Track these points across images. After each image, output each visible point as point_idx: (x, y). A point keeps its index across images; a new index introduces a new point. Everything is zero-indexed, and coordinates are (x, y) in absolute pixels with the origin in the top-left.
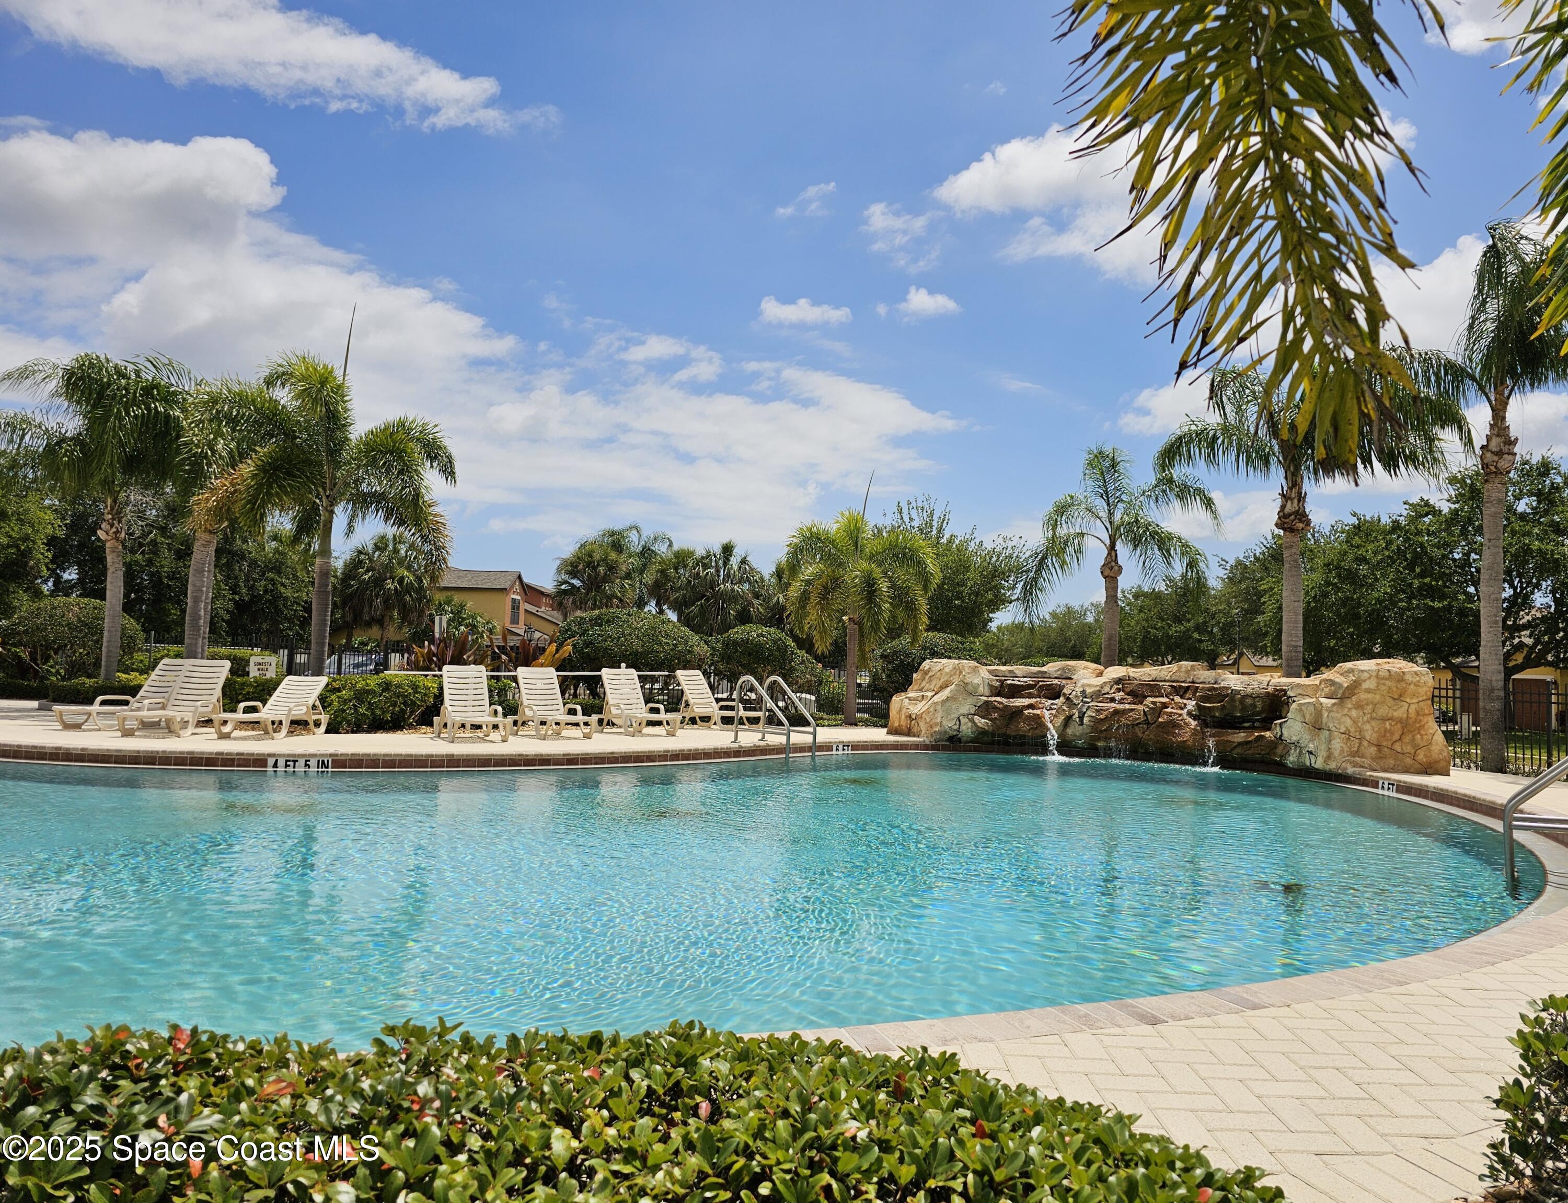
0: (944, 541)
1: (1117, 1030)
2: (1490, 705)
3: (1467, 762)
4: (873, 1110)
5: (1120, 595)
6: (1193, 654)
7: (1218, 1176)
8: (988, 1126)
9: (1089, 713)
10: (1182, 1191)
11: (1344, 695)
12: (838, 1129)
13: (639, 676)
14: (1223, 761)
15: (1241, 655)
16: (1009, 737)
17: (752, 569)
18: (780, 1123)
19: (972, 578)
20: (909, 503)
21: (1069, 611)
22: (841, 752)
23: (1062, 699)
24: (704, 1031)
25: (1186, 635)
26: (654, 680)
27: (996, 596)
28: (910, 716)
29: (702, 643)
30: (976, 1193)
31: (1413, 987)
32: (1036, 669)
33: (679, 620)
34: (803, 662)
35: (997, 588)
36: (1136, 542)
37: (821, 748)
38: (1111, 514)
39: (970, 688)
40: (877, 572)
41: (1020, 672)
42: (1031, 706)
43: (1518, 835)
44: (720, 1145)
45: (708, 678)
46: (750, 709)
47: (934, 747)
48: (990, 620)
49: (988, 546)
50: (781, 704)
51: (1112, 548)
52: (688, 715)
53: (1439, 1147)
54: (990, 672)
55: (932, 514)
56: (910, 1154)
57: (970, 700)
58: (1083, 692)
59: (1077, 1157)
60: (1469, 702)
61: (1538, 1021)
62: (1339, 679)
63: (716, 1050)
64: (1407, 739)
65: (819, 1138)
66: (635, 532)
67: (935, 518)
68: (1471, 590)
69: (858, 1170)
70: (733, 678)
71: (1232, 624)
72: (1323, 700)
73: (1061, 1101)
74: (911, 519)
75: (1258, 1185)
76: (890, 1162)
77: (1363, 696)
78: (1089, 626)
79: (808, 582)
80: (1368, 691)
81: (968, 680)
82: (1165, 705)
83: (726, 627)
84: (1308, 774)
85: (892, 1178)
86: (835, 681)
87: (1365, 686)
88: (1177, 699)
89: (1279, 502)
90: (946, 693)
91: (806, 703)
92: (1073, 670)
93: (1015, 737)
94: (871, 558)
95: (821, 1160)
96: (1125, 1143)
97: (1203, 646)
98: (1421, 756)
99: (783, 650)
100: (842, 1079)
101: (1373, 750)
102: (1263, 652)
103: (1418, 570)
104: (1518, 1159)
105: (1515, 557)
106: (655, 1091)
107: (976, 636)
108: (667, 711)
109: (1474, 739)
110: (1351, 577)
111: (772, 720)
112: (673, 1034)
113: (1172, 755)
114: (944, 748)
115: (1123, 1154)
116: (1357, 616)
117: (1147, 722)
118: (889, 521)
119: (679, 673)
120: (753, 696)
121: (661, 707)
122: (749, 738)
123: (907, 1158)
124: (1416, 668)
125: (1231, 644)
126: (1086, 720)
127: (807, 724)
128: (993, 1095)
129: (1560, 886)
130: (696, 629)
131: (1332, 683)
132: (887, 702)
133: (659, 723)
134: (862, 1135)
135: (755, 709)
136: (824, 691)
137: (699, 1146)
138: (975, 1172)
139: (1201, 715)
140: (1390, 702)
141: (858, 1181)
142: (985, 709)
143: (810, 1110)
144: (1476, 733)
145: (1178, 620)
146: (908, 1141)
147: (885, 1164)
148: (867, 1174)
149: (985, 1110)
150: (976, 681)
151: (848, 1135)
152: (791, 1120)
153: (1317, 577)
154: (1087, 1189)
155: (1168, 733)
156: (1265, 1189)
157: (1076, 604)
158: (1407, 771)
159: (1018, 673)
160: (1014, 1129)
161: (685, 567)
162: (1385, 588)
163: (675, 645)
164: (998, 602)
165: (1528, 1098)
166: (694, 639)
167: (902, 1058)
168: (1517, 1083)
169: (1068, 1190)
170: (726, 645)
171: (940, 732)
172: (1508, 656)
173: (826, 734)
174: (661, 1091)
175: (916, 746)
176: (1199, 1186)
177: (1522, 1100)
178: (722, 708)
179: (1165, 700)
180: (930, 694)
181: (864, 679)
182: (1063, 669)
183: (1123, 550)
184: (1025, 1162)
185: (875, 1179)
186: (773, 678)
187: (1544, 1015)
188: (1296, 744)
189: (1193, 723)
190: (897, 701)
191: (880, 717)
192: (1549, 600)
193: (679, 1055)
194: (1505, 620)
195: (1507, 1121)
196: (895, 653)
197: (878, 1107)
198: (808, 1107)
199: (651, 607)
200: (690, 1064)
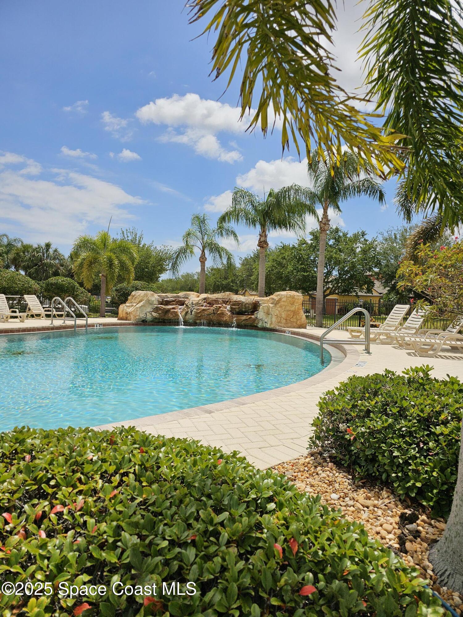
0: (141, 246)
1: (198, 417)
2: (319, 306)
3: (311, 324)
4: (100, 449)
5: (206, 269)
6: (231, 290)
7: (225, 455)
8: (145, 449)
9: (194, 310)
10: (212, 461)
11: (276, 303)
12: (85, 457)
13: (6, 298)
14: (238, 326)
15: (246, 291)
16: (165, 320)
17: (60, 254)
18: (60, 458)
19: (152, 261)
20: (127, 230)
21: (188, 275)
22: (98, 327)
23: (185, 306)
24: (29, 429)
25: (228, 284)
26: (13, 299)
27: (161, 268)
28: (127, 313)
29: (36, 284)
30: (139, 472)
31: (292, 394)
32: (176, 295)
33: (26, 274)
34: (82, 293)
35: (161, 265)
36: (211, 250)
37: (89, 326)
38: (203, 239)
39: (151, 302)
40: (113, 257)
41: (170, 296)
42: (173, 308)
43: (325, 346)
44: (33, 469)
45: (40, 299)
46: (59, 311)
47: (136, 324)
48: (159, 277)
49: (159, 248)
50: (73, 309)
51: (203, 251)
52: (30, 314)
53: (295, 441)
54: (159, 296)
55: (136, 235)
56: (114, 462)
57: (151, 306)
58: (192, 303)
59: (177, 456)
60: (313, 306)
61: (325, 399)
62: (275, 298)
63: (34, 436)
64: (295, 317)
65: (77, 461)
66: (5, 237)
67: (137, 236)
68: (316, 269)
69: (92, 470)
70: (50, 299)
71: (243, 280)
72: (270, 305)
73: (173, 438)
74: (128, 236)
75: (238, 456)
76: (105, 466)
77: (282, 303)
78: (195, 280)
79: (84, 259)
80: (284, 301)
81: (150, 299)
82: (220, 307)
83: (47, 277)
84: (265, 329)
85: (106, 472)
86: (96, 301)
87: (283, 300)
88: (224, 305)
89: (259, 237)
90: (141, 304)
91: (84, 309)
92: (189, 295)
93: (167, 320)
94: (111, 251)
95: (78, 469)
96: (194, 449)
97: (234, 288)
98: (298, 323)
99: (73, 288)
100: (88, 440)
101: (284, 321)
102: (253, 290)
103: (300, 262)
104: (317, 442)
105: (328, 259)
106: (5, 454)
107: (154, 283)
108: (20, 312)
109: (314, 318)
110: (280, 264)
111: (68, 315)
112: (15, 432)
113: (222, 324)
114: (140, 325)
115: (193, 453)
116: (282, 278)
117: (214, 314)
118: (119, 237)
119: (25, 296)
120: (60, 306)
121: (17, 310)
122: (58, 322)
123: (112, 464)
124: (298, 294)
125: (243, 287)
126: (193, 313)
127: (84, 317)
128: (147, 438)
129: (335, 361)
130: (34, 278)
131: (273, 299)
132: (118, 307)
133: (16, 317)
134: (95, 458)
135: (61, 311)
136: (92, 304)
137: (24, 471)
138: (139, 465)
139: (232, 311)
140: (290, 305)
141: (93, 475)
142: (156, 310)
143: (73, 452)
144: (315, 316)
145: (226, 278)
146: (113, 458)
147: (103, 467)
148: (96, 472)
149: (144, 444)
150: (153, 299)
151: (89, 459)
152: (65, 456)
153: (270, 264)
154: (179, 464)
155: (221, 317)
156: (240, 458)
157: (190, 272)
158: (294, 328)
159: (169, 296)
160: (155, 449)
161: (28, 252)
162: (290, 268)
163: (23, 285)
164: (162, 270)
165: (321, 422)
166: (32, 282)
167: (114, 431)
168: (318, 418)
169: (172, 466)
170: (48, 285)
171: (139, 319)
172: (324, 292)
173: (91, 321)
174: (8, 453)
175: (129, 324)
176: (218, 459)
177: (319, 423)
178: (46, 311)
179: (220, 305)
180: (135, 304)
181: (109, 299)
182: (185, 295)
183: (207, 252)
184: (157, 459)
185: (99, 473)
186: (68, 298)
187: (326, 397)
188: (261, 320)
189: (229, 313)
190: (122, 307)
191: (115, 314)
192: (337, 273)
193: (17, 439)
194: (324, 280)
195: (315, 430)
196: (121, 289)
197: (102, 448)
198: (72, 450)
199: (13, 269)
200: (22, 442)
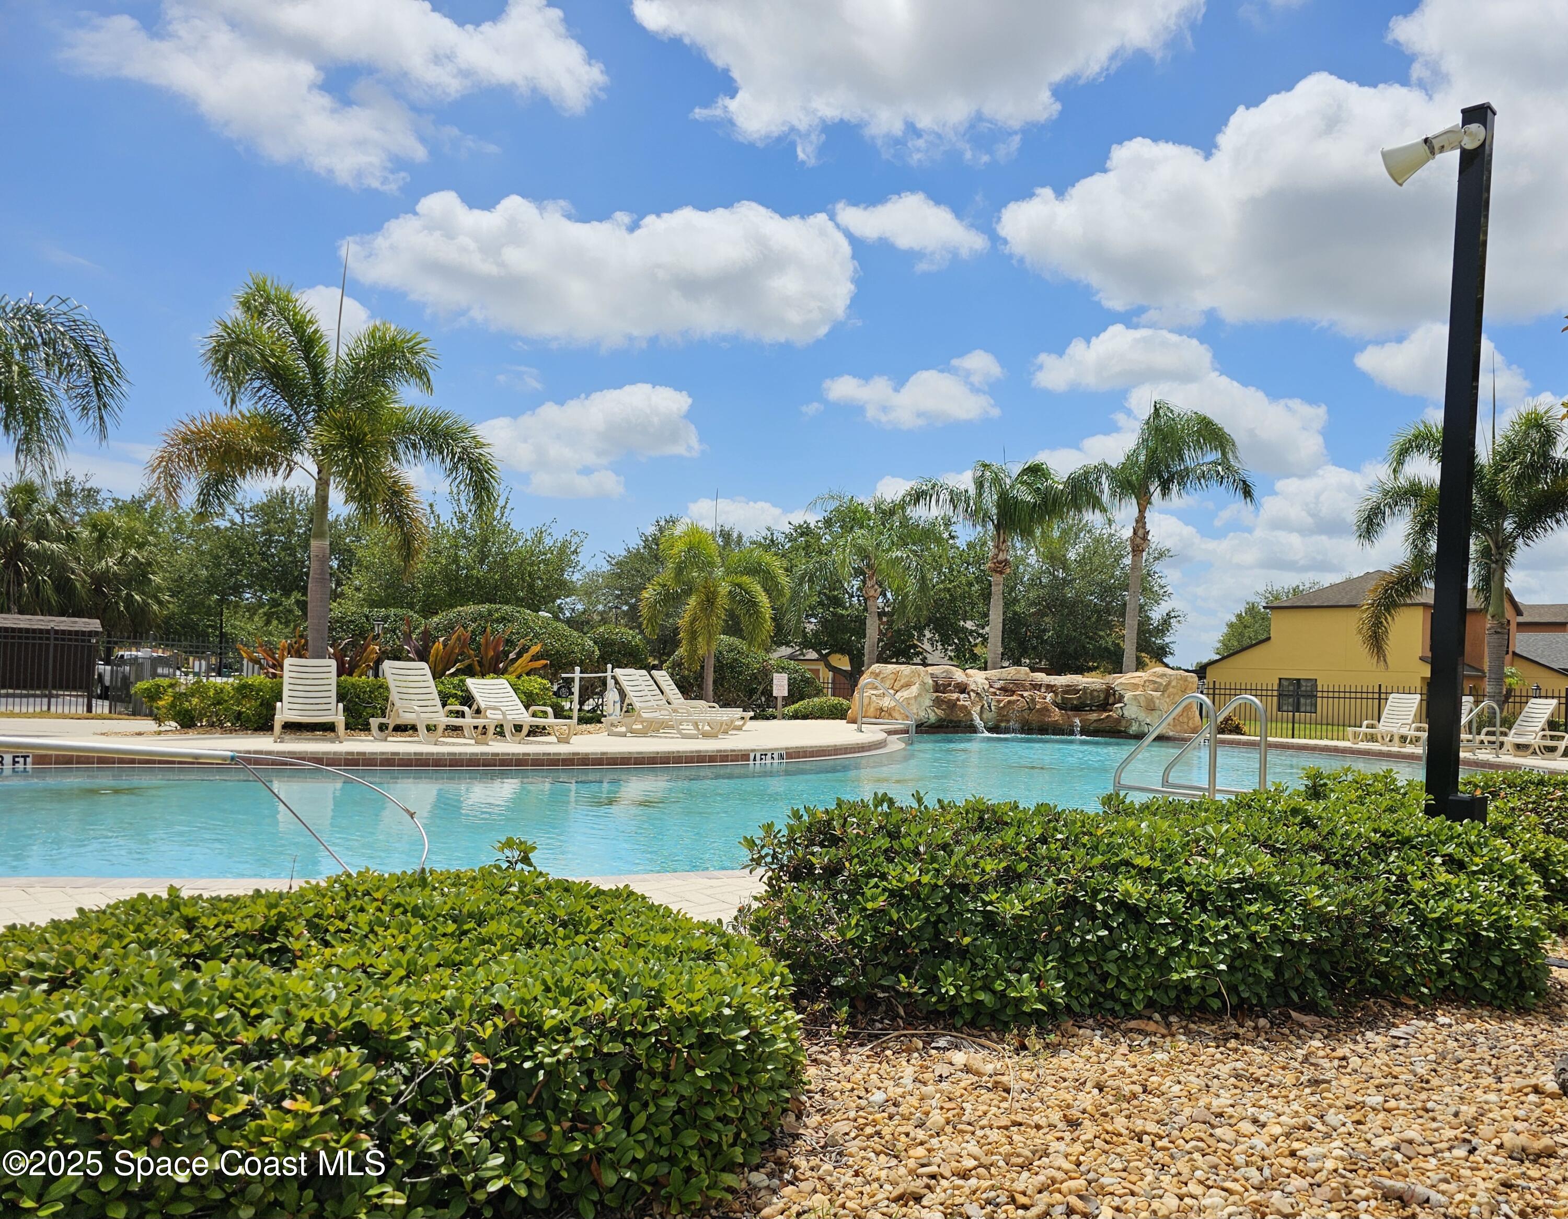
9: (993, 703)
14: (1088, 732)
62: (1158, 680)
72: (1151, 693)
80: (1173, 687)
82: (1033, 697)
87: (1172, 683)
88: (1037, 692)
93: (954, 722)
126: (993, 708)
131: (1154, 682)
142: (936, 702)
155: (1044, 716)
179: (1030, 693)
188: (1136, 720)
189: (1058, 709)
